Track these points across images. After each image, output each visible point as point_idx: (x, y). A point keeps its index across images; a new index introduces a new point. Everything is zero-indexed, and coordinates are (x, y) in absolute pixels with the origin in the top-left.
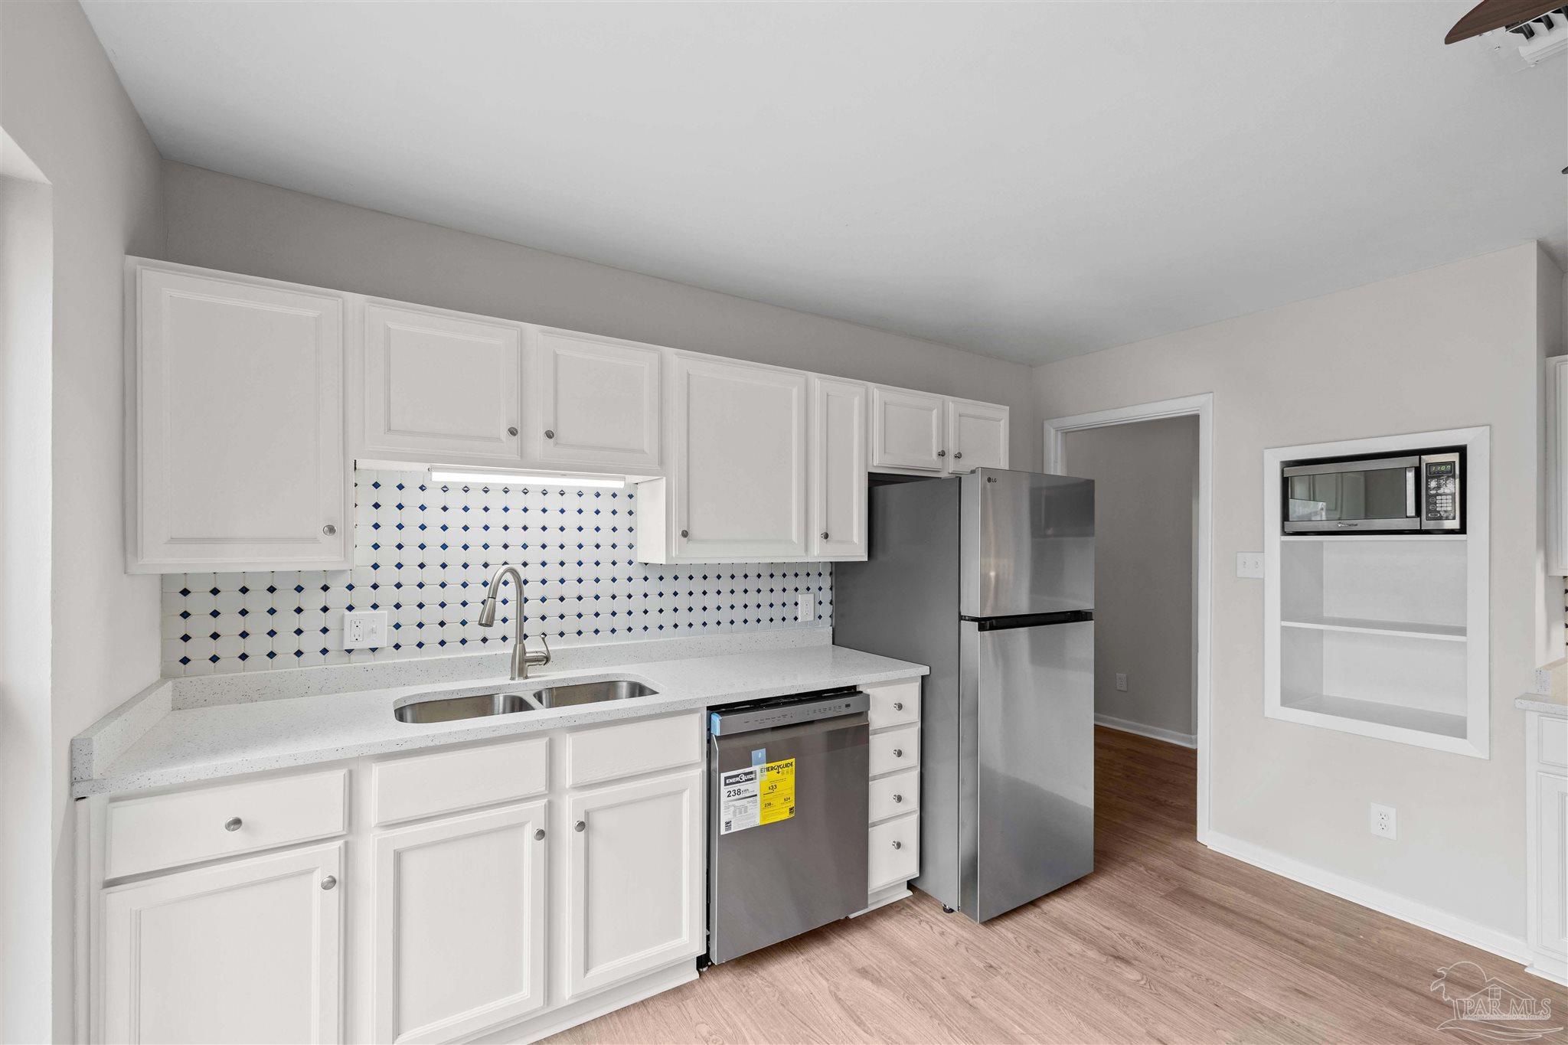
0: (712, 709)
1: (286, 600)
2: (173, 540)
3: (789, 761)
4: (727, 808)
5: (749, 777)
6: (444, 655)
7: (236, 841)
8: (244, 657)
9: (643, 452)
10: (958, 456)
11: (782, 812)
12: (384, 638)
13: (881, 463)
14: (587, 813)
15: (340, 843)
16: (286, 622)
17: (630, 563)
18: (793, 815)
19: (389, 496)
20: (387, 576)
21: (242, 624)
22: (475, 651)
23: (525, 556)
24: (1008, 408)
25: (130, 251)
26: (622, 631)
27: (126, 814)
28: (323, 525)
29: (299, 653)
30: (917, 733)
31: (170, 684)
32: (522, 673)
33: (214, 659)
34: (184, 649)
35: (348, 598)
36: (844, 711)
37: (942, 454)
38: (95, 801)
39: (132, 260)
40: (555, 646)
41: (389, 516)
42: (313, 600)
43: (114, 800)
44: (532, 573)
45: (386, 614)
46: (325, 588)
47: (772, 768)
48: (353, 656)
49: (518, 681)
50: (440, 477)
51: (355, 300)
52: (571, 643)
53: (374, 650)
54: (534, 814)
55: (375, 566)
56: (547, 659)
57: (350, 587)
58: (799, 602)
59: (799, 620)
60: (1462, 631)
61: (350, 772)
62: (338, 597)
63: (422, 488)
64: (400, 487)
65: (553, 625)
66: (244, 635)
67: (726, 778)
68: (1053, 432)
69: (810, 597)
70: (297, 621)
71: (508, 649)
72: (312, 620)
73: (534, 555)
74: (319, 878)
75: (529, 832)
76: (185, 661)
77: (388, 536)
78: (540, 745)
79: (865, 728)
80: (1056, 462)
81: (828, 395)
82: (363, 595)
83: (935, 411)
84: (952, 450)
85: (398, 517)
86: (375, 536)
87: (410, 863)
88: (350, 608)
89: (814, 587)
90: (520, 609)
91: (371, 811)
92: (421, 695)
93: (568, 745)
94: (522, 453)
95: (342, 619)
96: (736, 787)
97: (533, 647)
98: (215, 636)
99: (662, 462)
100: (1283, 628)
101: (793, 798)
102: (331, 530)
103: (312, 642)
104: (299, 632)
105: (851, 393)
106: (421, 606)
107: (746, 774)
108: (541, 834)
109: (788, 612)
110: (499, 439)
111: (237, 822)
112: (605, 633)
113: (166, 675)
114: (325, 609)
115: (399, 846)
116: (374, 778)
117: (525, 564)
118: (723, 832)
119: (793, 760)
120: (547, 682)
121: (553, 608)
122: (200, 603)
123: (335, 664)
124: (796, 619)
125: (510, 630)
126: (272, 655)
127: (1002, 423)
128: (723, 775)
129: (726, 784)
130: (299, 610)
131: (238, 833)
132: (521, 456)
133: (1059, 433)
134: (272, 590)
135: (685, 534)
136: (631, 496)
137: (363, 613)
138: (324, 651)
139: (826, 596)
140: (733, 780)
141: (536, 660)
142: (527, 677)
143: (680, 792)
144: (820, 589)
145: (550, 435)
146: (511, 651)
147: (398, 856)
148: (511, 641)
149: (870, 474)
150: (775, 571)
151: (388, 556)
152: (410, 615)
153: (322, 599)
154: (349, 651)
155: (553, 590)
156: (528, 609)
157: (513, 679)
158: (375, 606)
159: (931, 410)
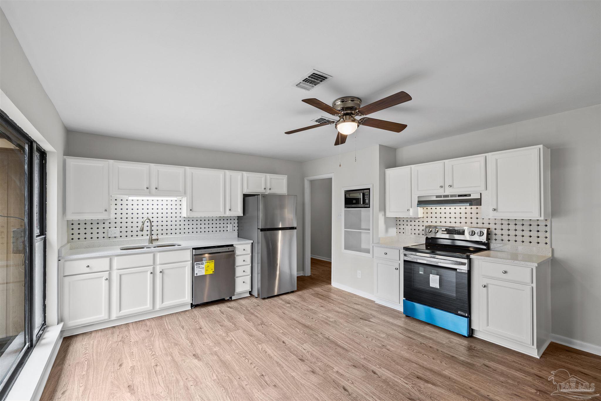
0: (193, 249)
1: (95, 226)
2: (73, 213)
3: (213, 261)
4: (196, 270)
5: (202, 264)
6: (132, 238)
7: (88, 270)
8: (85, 238)
9: (180, 191)
10: (270, 189)
11: (211, 272)
12: (118, 234)
13: (246, 192)
14: (163, 270)
15: (108, 272)
16: (95, 231)
17: (180, 217)
18: (214, 273)
19: (119, 202)
20: (119, 220)
21: (85, 231)
22: (140, 238)
23: (153, 215)
24: (287, 176)
25: (64, 155)
26: (178, 233)
27: (68, 263)
28: (104, 210)
29: (98, 238)
30: (250, 257)
31: (69, 244)
32: (152, 243)
33: (79, 239)
34: (72, 237)
35: (109, 225)
36: (228, 250)
37: (265, 189)
38: (62, 261)
39: (65, 157)
40: (160, 237)
41: (119, 207)
42: (101, 226)
43: (65, 261)
44: (155, 220)
45: (118, 229)
46: (104, 223)
47: (208, 262)
48: (110, 238)
49: (150, 244)
50: (130, 198)
51: (111, 161)
52: (164, 236)
53: (115, 237)
54: (150, 269)
55: (116, 218)
56: (158, 240)
57: (110, 223)
58: (228, 226)
59: (228, 231)
60: (369, 230)
61: (111, 258)
62: (107, 225)
63: (127, 200)
64: (122, 200)
65: (160, 232)
66: (85, 234)
67: (196, 264)
68: (306, 180)
69: (231, 225)
70: (97, 231)
71: (148, 237)
72: (101, 230)
73: (155, 215)
74: (104, 278)
75: (149, 273)
76: (72, 239)
77: (119, 211)
78: (152, 255)
79: (234, 254)
80: (307, 189)
81: (231, 175)
82: (113, 225)
83: (263, 178)
84: (268, 187)
85: (121, 207)
86: (116, 211)
87: (123, 277)
88: (110, 228)
89: (233, 223)
90: (151, 228)
91: (115, 266)
92: (127, 247)
93: (158, 255)
94: (150, 192)
95: (108, 230)
96: (199, 266)
97: (154, 237)
98: (79, 234)
99: (185, 193)
100: (345, 231)
101: (214, 269)
102: (106, 210)
103: (101, 235)
104: (98, 233)
105: (237, 175)
106: (127, 227)
107: (201, 263)
108: (151, 273)
109: (225, 229)
110: (144, 190)
111: (88, 266)
112: (174, 234)
113: (68, 242)
114: (104, 228)
115: (121, 273)
116: (115, 260)
117: (153, 218)
118: (195, 275)
119: (214, 261)
120: (157, 245)
121: (160, 228)
122: (76, 227)
123: (106, 240)
124: (227, 231)
125: (149, 233)
126: (92, 238)
127: (284, 180)
128: (195, 263)
129: (196, 265)
130: (98, 228)
131: (88, 268)
132: (150, 193)
133: (308, 181)
134: (92, 224)
135: (191, 210)
136: (180, 201)
137: (113, 229)
138: (104, 237)
139: (236, 225)
140: (198, 264)
141: (155, 240)
142: (152, 244)
143: (185, 267)
144: (234, 223)
145: (156, 188)
146: (149, 238)
147: (120, 276)
148: (149, 236)
149: (243, 194)
150: (221, 219)
151: (119, 216)
152: (124, 229)
153: (103, 226)
154: (109, 237)
155: (160, 223)
156: (153, 228)
157: (149, 244)
158: (116, 227)
159: (262, 178)
